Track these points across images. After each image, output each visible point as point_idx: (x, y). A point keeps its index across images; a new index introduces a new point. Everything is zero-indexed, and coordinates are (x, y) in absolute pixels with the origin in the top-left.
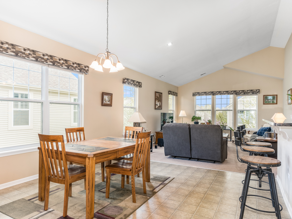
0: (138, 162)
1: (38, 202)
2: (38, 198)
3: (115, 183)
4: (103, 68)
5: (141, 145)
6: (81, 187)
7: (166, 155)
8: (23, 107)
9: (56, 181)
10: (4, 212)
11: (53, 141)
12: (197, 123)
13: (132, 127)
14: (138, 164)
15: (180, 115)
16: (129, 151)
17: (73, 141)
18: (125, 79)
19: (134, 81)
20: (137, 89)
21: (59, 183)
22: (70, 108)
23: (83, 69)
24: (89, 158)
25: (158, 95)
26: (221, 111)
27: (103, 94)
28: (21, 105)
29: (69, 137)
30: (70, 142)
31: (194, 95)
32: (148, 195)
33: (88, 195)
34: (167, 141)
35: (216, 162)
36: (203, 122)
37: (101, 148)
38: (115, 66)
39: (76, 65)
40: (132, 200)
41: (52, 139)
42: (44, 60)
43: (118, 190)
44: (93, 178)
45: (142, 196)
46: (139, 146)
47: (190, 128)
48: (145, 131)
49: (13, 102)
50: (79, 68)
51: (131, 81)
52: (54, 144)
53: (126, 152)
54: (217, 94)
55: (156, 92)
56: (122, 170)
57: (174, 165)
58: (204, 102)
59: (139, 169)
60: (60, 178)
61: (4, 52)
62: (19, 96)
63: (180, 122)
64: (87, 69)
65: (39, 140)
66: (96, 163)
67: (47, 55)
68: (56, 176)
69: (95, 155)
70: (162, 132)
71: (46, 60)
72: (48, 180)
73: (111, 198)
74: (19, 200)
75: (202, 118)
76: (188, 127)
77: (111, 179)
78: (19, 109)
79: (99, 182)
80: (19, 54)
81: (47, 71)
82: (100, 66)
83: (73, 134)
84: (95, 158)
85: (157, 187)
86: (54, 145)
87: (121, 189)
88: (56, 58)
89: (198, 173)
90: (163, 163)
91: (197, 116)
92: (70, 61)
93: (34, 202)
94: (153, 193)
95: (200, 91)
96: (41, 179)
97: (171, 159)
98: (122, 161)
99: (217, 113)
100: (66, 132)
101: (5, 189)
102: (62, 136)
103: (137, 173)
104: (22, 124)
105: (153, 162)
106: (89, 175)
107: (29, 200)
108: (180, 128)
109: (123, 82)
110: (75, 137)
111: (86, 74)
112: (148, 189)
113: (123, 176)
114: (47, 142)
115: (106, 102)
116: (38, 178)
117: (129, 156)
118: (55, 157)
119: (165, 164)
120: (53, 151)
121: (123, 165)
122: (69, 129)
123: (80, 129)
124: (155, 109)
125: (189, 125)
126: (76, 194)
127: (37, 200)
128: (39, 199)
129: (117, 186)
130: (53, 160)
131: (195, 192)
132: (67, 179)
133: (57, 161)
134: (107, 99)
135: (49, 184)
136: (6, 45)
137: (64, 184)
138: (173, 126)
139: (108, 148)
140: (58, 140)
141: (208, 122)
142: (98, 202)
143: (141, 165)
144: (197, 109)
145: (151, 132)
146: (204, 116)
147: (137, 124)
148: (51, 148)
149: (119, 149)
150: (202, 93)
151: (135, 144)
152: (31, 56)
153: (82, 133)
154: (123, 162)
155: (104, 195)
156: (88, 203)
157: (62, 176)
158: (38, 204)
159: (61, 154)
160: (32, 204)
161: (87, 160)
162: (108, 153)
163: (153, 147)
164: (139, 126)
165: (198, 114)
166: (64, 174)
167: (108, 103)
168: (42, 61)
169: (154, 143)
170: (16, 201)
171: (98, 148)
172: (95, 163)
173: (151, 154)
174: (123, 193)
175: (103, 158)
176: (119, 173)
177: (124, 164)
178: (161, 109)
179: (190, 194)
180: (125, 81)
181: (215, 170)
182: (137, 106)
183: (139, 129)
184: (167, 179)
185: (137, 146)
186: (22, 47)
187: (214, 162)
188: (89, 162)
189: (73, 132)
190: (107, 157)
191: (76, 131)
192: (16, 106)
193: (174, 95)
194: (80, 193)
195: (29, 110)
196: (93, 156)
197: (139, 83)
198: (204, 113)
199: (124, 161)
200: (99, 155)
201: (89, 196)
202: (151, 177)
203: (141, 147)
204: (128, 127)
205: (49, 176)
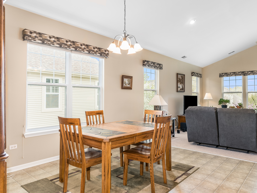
0: (157, 148)
1: (58, 183)
2: (58, 179)
3: (133, 169)
4: (121, 50)
5: (161, 131)
6: (100, 171)
7: (190, 141)
8: (54, 91)
9: (74, 164)
10: (29, 190)
11: (70, 124)
12: (225, 106)
13: (151, 111)
14: (157, 151)
15: (205, 98)
16: (148, 137)
17: (92, 124)
18: (145, 61)
19: (154, 63)
20: (158, 71)
21: (76, 166)
22: (94, 91)
23: (103, 53)
24: (105, 143)
25: (180, 77)
26: (254, 94)
27: (123, 77)
28: (53, 90)
29: (89, 120)
30: (90, 125)
31: (221, 75)
32: (168, 186)
33: (103, 181)
34: (191, 126)
35: (250, 152)
36: (232, 105)
37: (118, 133)
38: (133, 48)
39: (96, 49)
40: (151, 190)
41: (70, 122)
42: (67, 46)
43: (136, 177)
44: (109, 164)
45: (162, 186)
46: (157, 131)
47: (216, 113)
48: (166, 114)
49: (46, 86)
50: (100, 52)
51: (151, 63)
52: (72, 126)
53: (144, 137)
54: (249, 74)
55: (177, 74)
56: (140, 157)
57: (199, 153)
58: (233, 83)
59: (158, 156)
60: (77, 161)
61: (32, 41)
62: (50, 81)
63: (206, 105)
64: (107, 52)
65: (59, 123)
66: (112, 149)
67: (70, 41)
68: (74, 159)
69: (110, 140)
70: (184, 116)
71: (69, 46)
72: (67, 163)
73: (129, 186)
74: (42, 180)
75: (231, 101)
76: (215, 111)
77: (130, 164)
78: (51, 93)
79: (118, 167)
80: (45, 41)
81: (70, 56)
82: (118, 48)
83: (93, 117)
84: (111, 143)
85: (179, 177)
86: (71, 128)
87: (140, 177)
88: (78, 43)
89: (227, 164)
90: (186, 150)
91: (225, 99)
92: (91, 46)
93: (56, 183)
94: (175, 184)
95: (228, 71)
96: (61, 160)
97: (195, 145)
98: (141, 146)
99: (250, 95)
100: (86, 114)
101: (32, 167)
102: (78, 120)
103: (156, 161)
104: (52, 106)
105: (175, 148)
106: (105, 160)
107: (51, 180)
108: (206, 112)
109: (143, 65)
110: (95, 120)
111: (106, 58)
112: (169, 178)
113: (142, 163)
114: (66, 125)
115: (126, 85)
116: (59, 159)
117: (148, 141)
118: (73, 140)
119: (189, 151)
120: (71, 134)
121: (141, 151)
122: (89, 112)
123: (100, 112)
124: (177, 91)
125: (216, 109)
126: (94, 178)
127: (58, 181)
128: (59, 181)
129: (135, 173)
130: (71, 142)
131: (224, 187)
132: (84, 163)
133: (75, 143)
134: (127, 82)
135: (68, 167)
136: (34, 34)
137: (81, 168)
138: (197, 110)
139: (125, 133)
140: (76, 123)
141: (238, 105)
142: (115, 189)
143: (160, 152)
144: (225, 91)
145: (171, 116)
146: (233, 99)
147: (157, 108)
148: (69, 131)
149: (136, 134)
150: (230, 73)
151: (153, 129)
152: (56, 43)
153: (101, 115)
154: (142, 148)
155: (122, 181)
156: (103, 190)
157: (80, 160)
158: (58, 185)
159: (78, 136)
160: (54, 185)
161: (103, 144)
162: (124, 138)
163: (176, 132)
164: (160, 109)
165: (226, 97)
166: (81, 157)
167: (128, 86)
168: (65, 47)
169: (176, 128)
170: (40, 180)
171: (115, 132)
172: (110, 149)
173: (173, 140)
174: (141, 181)
175: (120, 143)
176: (137, 159)
177: (143, 150)
178: (184, 91)
179: (218, 189)
180: (145, 63)
181: (249, 162)
182: (158, 89)
183: (159, 113)
184: (190, 169)
185: (156, 131)
186: (48, 35)
187: (248, 152)
188: (105, 147)
189: (93, 115)
190: (124, 142)
191: (96, 114)
192: (48, 90)
193: (198, 76)
194: (98, 177)
195: (59, 93)
196: (108, 141)
197: (160, 65)
198: (233, 95)
199: (143, 146)
200: (115, 140)
201: (105, 183)
202: (173, 165)
203: (160, 133)
204: (147, 110)
205: (68, 159)
